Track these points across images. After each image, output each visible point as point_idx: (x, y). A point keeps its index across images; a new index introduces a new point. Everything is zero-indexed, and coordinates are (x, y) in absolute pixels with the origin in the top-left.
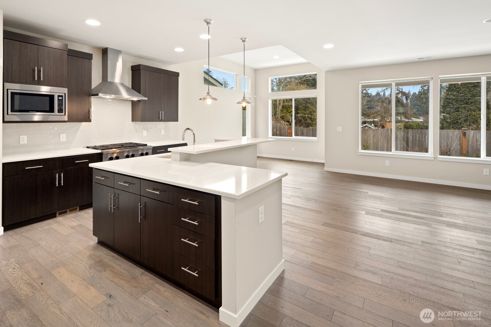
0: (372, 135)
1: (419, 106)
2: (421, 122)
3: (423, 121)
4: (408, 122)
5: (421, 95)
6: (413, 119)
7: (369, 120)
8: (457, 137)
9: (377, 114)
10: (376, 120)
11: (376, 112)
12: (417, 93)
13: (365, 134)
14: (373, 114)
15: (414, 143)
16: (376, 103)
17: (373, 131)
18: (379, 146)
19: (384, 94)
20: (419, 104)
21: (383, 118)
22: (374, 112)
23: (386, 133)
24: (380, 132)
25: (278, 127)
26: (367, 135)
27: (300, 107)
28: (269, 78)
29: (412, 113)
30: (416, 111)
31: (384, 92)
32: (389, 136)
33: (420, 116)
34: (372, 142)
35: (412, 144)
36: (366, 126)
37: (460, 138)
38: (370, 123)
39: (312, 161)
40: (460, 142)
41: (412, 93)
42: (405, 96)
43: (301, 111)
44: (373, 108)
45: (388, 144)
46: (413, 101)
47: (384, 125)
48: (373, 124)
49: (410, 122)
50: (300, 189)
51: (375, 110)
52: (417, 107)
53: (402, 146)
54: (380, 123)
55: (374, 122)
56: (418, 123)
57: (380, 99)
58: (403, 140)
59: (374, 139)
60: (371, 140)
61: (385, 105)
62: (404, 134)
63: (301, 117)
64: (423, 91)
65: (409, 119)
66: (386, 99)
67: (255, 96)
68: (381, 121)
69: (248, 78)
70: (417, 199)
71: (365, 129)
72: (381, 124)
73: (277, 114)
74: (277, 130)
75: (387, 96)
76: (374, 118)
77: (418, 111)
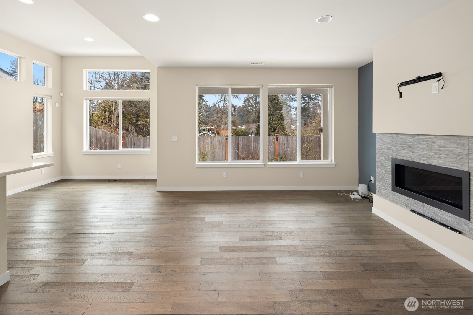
0: (210, 143)
1: (243, 116)
2: (244, 129)
3: (245, 128)
4: (236, 129)
5: (244, 108)
6: (239, 126)
7: (207, 128)
8: (272, 141)
9: (214, 122)
10: (213, 127)
11: (212, 121)
12: (241, 107)
13: (204, 142)
14: (211, 122)
15: (243, 148)
16: (213, 113)
17: (210, 139)
18: (216, 152)
19: (219, 106)
20: (242, 115)
21: (218, 126)
22: (211, 121)
23: (221, 140)
24: (216, 140)
25: (107, 137)
26: (205, 142)
27: (141, 114)
28: (84, 70)
29: (238, 122)
30: (241, 121)
31: (219, 104)
32: (224, 143)
33: (243, 124)
34: (209, 149)
35: (242, 149)
36: (205, 133)
37: (274, 142)
38: (208, 130)
39: (144, 178)
40: (274, 145)
41: (238, 106)
42: (234, 108)
43: (142, 118)
44: (210, 117)
45: (223, 150)
46: (239, 113)
47: (219, 132)
48: (210, 131)
49: (237, 129)
50: (110, 235)
51: (212, 119)
52: (241, 117)
53: (234, 151)
54: (215, 130)
55: (211, 130)
56: (242, 130)
57: (216, 109)
58: (235, 146)
59: (211, 146)
60: (209, 147)
61: (219, 115)
62: (236, 140)
63: (142, 125)
64: (246, 105)
65: (237, 127)
66: (220, 109)
67: (62, 94)
68: (216, 129)
69: (47, 67)
70: (254, 217)
71: (203, 137)
72: (217, 132)
73: (112, 122)
74: (105, 141)
75: (220, 108)
76: (211, 126)
77: (242, 120)
